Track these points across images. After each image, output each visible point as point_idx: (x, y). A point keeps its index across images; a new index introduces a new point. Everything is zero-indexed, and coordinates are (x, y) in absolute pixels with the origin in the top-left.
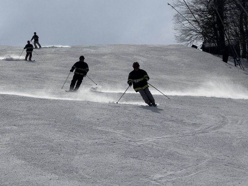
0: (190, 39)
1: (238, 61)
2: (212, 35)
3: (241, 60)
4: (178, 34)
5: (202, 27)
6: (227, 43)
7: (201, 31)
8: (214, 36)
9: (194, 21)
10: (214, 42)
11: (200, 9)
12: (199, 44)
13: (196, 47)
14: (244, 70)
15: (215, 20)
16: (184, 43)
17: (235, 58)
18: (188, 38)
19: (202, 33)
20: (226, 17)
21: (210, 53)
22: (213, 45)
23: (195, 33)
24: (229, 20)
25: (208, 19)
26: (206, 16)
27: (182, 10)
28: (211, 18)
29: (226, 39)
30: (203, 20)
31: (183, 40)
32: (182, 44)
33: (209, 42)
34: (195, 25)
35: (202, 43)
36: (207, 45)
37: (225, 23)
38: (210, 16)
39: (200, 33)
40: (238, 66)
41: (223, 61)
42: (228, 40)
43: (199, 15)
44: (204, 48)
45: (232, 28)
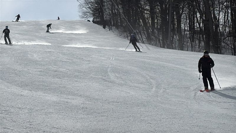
0: (86, 17)
1: (110, 28)
2: (97, 15)
3: (112, 27)
4: (81, 14)
5: (92, 11)
6: (105, 19)
7: (92, 13)
8: (98, 15)
9: (88, 8)
10: (99, 18)
11: (91, 2)
12: (91, 19)
13: (90, 21)
14: (114, 32)
15: (99, 7)
16: (83, 19)
17: (109, 27)
18: (86, 16)
19: (92, 14)
20: (104, 6)
21: (97, 24)
22: (98, 20)
23: (89, 14)
24: (106, 7)
25: (96, 7)
26: (94, 5)
27: (82, 2)
28: (97, 6)
29: (104, 17)
30: (93, 7)
31: (83, 17)
32: (82, 19)
33: (96, 18)
34: (89, 10)
35: (92, 19)
36: (95, 20)
37: (104, 9)
38: (96, 5)
39: (91, 14)
40: (111, 31)
41: (103, 28)
42: (106, 17)
43: (91, 5)
44: (93, 22)
45: (107, 11)
